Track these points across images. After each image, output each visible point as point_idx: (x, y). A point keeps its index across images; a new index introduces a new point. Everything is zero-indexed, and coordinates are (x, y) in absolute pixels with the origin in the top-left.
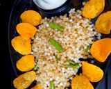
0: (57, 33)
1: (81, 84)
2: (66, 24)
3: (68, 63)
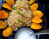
1: (11, 2)
2: (17, 23)
3: (16, 8)
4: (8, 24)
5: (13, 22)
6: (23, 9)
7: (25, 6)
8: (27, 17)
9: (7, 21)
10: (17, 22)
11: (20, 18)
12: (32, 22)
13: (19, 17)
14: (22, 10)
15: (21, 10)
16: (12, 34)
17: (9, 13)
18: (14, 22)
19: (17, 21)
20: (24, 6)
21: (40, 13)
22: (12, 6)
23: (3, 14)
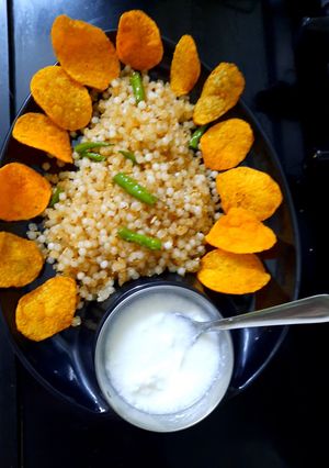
0: (138, 223)
2: (114, 251)
3: (103, 151)
4: (53, 256)
5: (84, 246)
6: (148, 157)
7: (165, 141)
8: (180, 212)
9: (42, 238)
10: (108, 242)
11: (130, 217)
12: (209, 248)
13: (122, 214)
14: (142, 167)
15: (135, 163)
16: (77, 322)
17: (54, 178)
18: (88, 244)
19: (112, 239)
20: (160, 136)
21: (261, 188)
22: (80, 134)
23: (17, 187)
